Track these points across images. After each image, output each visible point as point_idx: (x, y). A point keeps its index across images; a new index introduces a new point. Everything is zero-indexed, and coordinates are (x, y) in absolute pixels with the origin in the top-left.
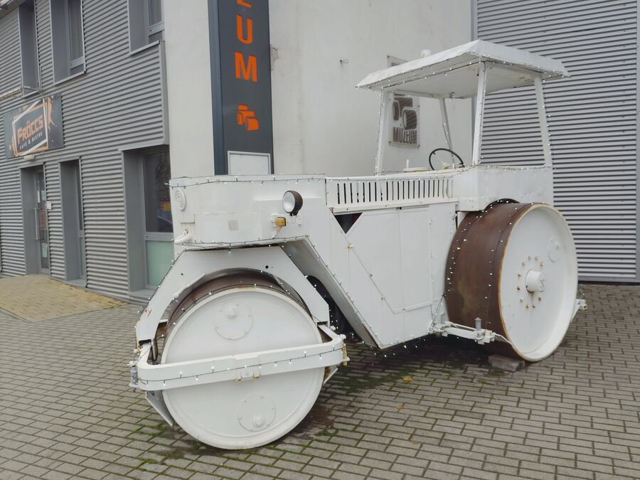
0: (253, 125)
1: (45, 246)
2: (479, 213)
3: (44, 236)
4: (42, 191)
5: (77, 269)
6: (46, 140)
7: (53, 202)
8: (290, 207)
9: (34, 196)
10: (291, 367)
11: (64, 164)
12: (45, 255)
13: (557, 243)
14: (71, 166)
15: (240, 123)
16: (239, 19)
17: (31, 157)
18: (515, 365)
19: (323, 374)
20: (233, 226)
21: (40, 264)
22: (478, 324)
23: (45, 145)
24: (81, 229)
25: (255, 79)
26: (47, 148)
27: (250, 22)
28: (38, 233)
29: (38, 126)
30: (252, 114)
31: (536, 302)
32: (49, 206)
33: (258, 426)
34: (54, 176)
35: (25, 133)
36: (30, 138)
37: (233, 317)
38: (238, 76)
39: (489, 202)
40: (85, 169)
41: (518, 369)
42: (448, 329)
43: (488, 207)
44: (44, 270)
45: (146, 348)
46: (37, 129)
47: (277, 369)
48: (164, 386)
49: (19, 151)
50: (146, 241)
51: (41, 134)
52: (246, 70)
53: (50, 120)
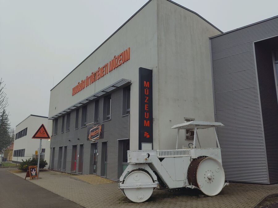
0: (148, 136)
1: (95, 166)
2: (196, 159)
3: (95, 163)
4: (96, 150)
5: (103, 173)
6: (99, 136)
7: (99, 154)
8: (147, 156)
9: (93, 151)
10: (147, 187)
11: (103, 143)
12: (95, 169)
13: (218, 167)
14: (105, 144)
15: (145, 136)
16: (145, 113)
17: (94, 140)
18: (203, 196)
19: (153, 189)
20: (138, 160)
21: (93, 171)
22: (191, 184)
23: (98, 137)
24: (106, 161)
25: (149, 126)
26: (99, 138)
27: (148, 113)
28: (94, 162)
29: (97, 132)
30: (148, 134)
31: (211, 182)
32: (98, 154)
33: (141, 198)
34: (100, 146)
35: (93, 134)
36: (94, 135)
37: (137, 176)
38: (145, 125)
39: (198, 156)
40: (108, 145)
41: (204, 197)
42: (187, 186)
43: (198, 158)
44: (94, 173)
45: (121, 183)
46: (97, 133)
47: (144, 187)
48: (124, 188)
49: (91, 138)
50: (123, 165)
51: (98, 134)
52: (147, 124)
53: (100, 131)
